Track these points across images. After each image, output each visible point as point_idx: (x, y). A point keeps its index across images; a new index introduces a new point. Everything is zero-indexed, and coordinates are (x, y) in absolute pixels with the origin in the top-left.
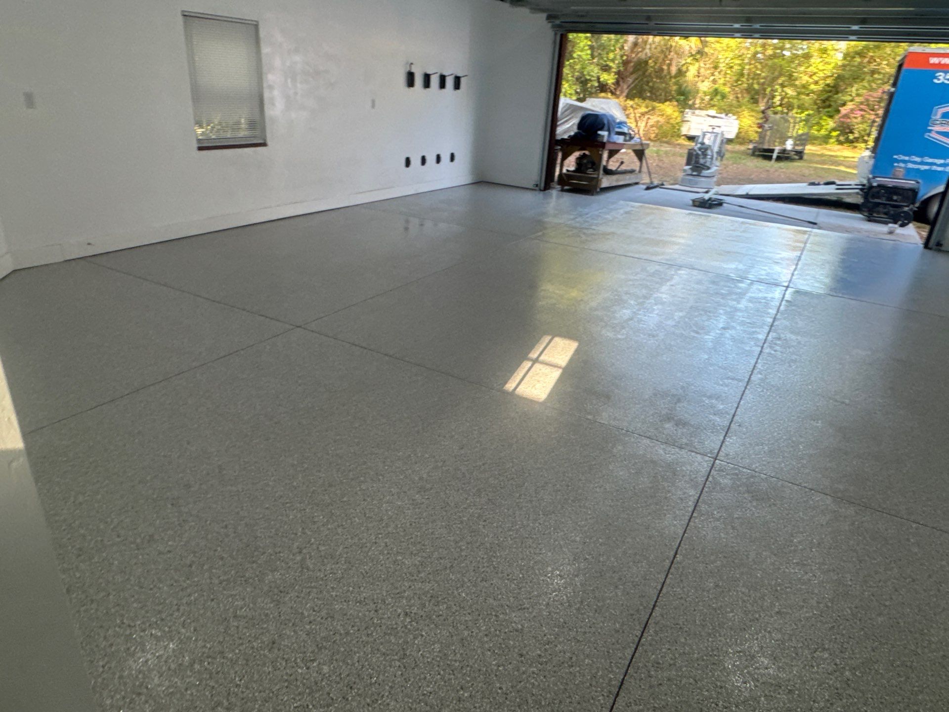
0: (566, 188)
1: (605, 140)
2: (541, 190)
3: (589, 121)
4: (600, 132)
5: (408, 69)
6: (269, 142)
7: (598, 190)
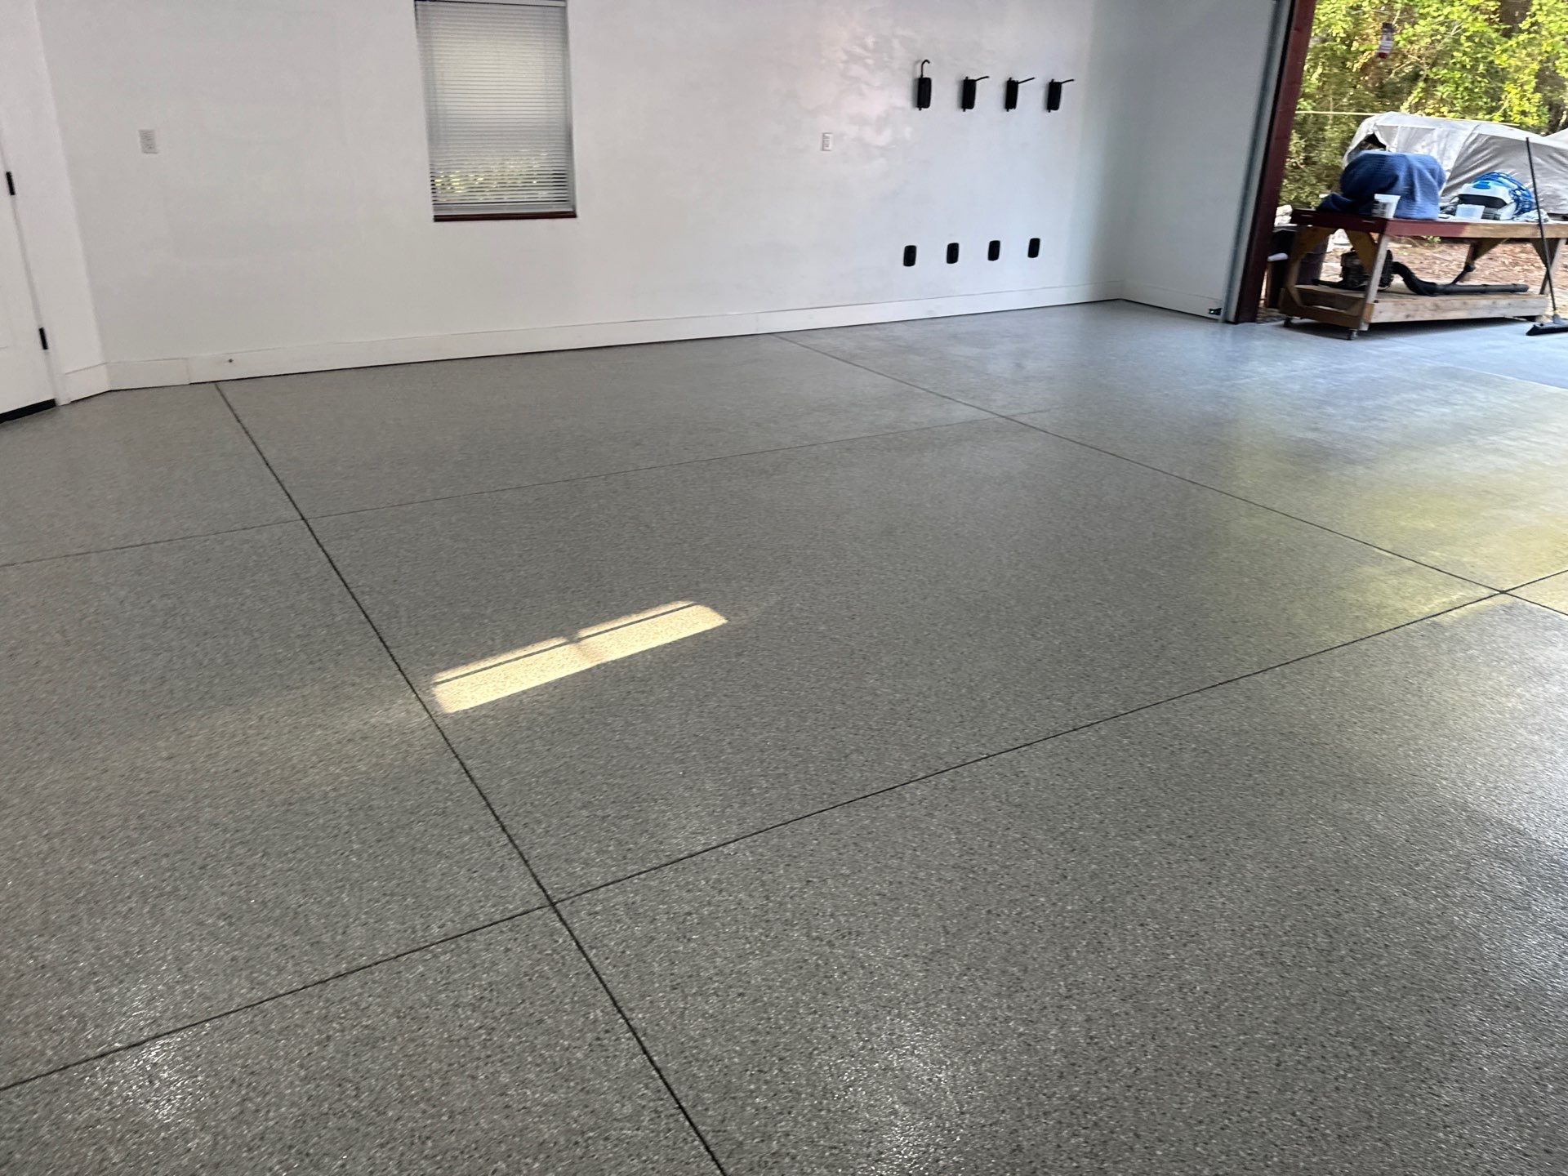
0: (1296, 320)
1: (1390, 214)
2: (1227, 322)
3: (1360, 172)
4: (1378, 197)
5: (918, 75)
6: (579, 212)
7: (1365, 328)
